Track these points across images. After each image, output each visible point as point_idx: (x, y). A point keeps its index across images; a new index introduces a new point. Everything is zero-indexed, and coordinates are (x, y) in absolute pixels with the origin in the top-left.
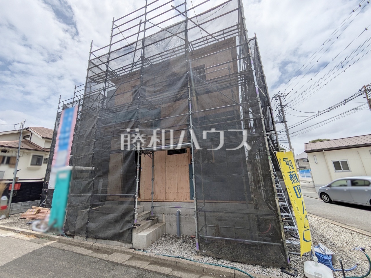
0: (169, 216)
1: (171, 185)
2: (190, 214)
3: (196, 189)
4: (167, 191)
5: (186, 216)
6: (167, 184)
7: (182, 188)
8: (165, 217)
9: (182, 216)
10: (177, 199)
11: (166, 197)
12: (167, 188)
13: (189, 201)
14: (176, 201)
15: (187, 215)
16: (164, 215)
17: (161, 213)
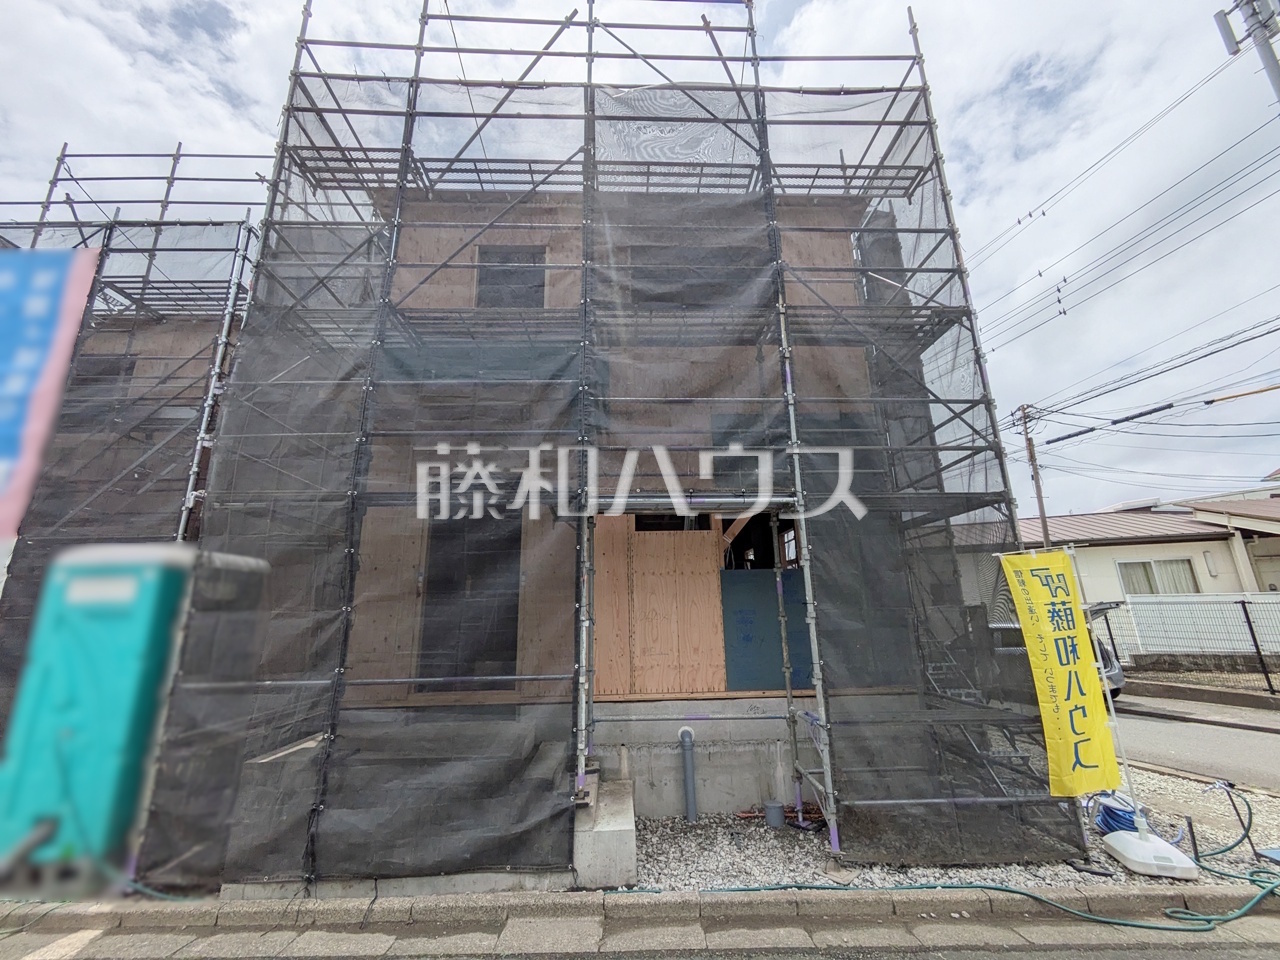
0: (644, 751)
1: (654, 641)
2: (726, 738)
3: (820, 651)
4: (637, 662)
5: (711, 750)
6: (637, 637)
7: (696, 650)
8: (630, 758)
9: (699, 750)
10: (677, 690)
11: (632, 685)
12: (638, 651)
13: (724, 695)
14: (673, 696)
15: (715, 745)
16: (624, 751)
17: (615, 746)
